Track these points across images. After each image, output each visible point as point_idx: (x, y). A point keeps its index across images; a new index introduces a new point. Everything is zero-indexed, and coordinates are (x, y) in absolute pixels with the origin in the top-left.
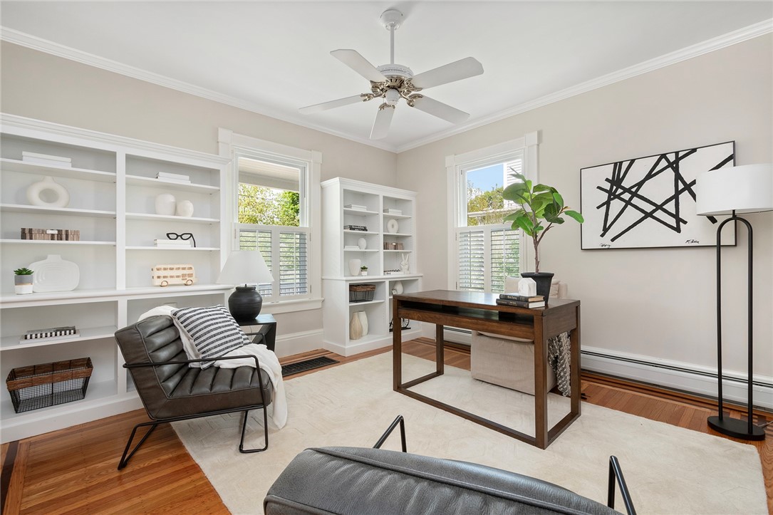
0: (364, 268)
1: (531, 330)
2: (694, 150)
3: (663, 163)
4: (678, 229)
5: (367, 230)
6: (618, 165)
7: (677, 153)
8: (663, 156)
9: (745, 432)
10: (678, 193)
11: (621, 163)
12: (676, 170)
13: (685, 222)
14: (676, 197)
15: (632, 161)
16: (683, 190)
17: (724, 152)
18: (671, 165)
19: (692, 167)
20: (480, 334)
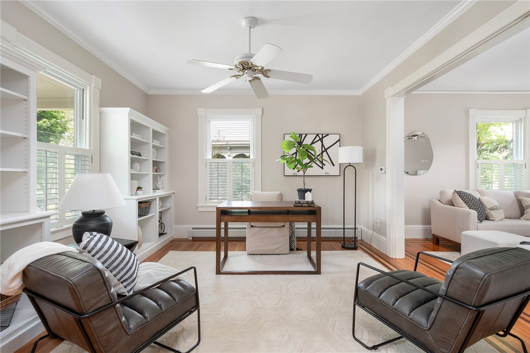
0: (139, 188)
1: (315, 218)
2: (328, 135)
3: (318, 138)
4: (322, 168)
5: (141, 156)
6: (300, 135)
7: (322, 135)
8: (318, 135)
9: (354, 247)
10: (323, 152)
11: (302, 135)
12: (322, 142)
13: (325, 165)
14: (322, 153)
15: (306, 135)
16: (324, 151)
17: (337, 138)
18: (320, 139)
19: (327, 142)
20: (252, 226)
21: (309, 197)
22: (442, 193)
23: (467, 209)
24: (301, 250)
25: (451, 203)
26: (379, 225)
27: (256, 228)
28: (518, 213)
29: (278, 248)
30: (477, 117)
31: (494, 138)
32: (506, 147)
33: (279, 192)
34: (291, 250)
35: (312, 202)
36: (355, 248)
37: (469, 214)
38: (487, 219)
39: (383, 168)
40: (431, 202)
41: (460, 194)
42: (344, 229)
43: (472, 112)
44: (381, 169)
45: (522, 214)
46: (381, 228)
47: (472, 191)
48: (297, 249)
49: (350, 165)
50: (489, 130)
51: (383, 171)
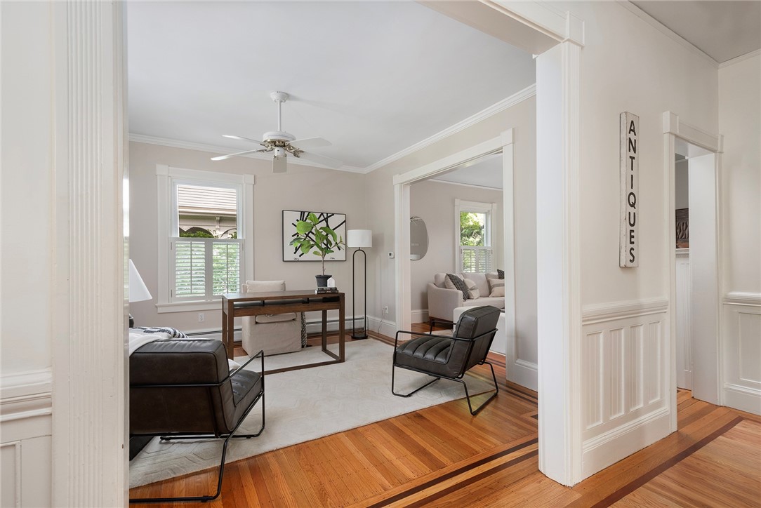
1: (339, 305)
2: (333, 215)
3: (322, 218)
7: (327, 214)
8: (322, 214)
9: (364, 336)
11: (304, 212)
12: (327, 222)
15: (309, 213)
17: (342, 218)
18: (325, 219)
19: (333, 222)
20: (257, 323)
21: (331, 283)
22: (436, 277)
23: (456, 290)
24: (311, 346)
25: (444, 285)
26: (387, 312)
27: (260, 325)
28: (488, 292)
29: (289, 345)
30: (460, 205)
31: (471, 224)
32: (479, 233)
33: (281, 282)
34: (303, 347)
35: (336, 289)
36: (366, 337)
37: (457, 294)
38: (469, 298)
39: (392, 253)
40: (428, 287)
41: (450, 276)
42: (354, 319)
43: (457, 202)
44: (390, 254)
45: (490, 293)
46: (389, 314)
47: (457, 274)
48: (308, 346)
49: (359, 250)
50: (468, 216)
51: (392, 257)
